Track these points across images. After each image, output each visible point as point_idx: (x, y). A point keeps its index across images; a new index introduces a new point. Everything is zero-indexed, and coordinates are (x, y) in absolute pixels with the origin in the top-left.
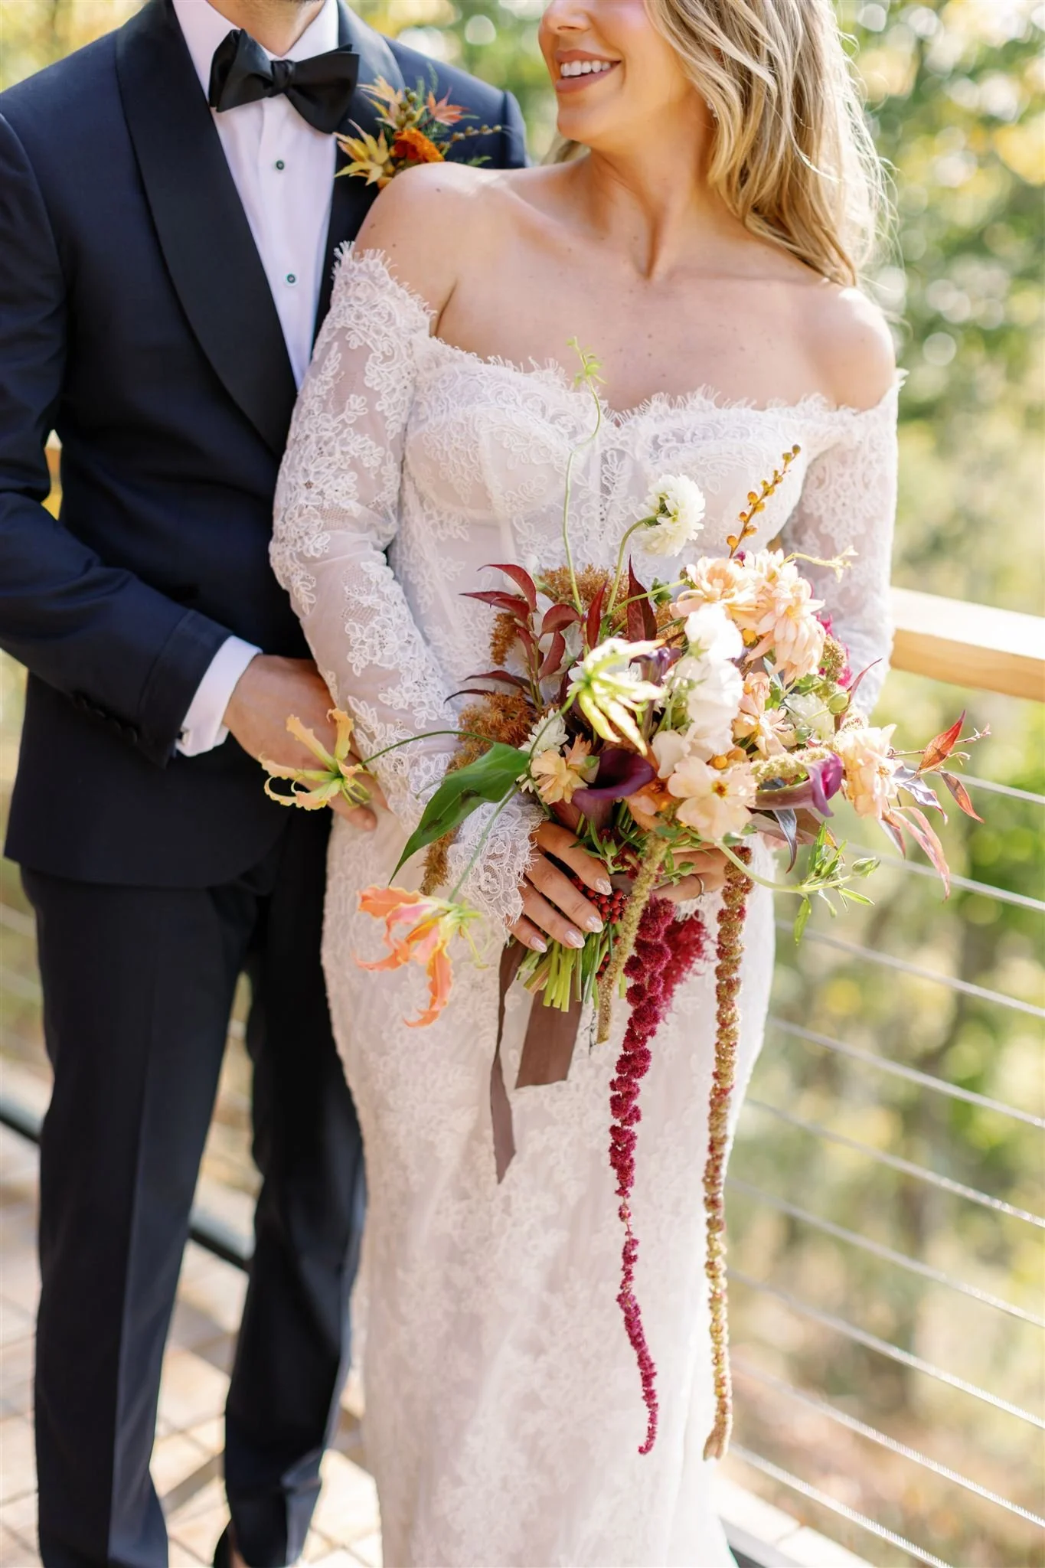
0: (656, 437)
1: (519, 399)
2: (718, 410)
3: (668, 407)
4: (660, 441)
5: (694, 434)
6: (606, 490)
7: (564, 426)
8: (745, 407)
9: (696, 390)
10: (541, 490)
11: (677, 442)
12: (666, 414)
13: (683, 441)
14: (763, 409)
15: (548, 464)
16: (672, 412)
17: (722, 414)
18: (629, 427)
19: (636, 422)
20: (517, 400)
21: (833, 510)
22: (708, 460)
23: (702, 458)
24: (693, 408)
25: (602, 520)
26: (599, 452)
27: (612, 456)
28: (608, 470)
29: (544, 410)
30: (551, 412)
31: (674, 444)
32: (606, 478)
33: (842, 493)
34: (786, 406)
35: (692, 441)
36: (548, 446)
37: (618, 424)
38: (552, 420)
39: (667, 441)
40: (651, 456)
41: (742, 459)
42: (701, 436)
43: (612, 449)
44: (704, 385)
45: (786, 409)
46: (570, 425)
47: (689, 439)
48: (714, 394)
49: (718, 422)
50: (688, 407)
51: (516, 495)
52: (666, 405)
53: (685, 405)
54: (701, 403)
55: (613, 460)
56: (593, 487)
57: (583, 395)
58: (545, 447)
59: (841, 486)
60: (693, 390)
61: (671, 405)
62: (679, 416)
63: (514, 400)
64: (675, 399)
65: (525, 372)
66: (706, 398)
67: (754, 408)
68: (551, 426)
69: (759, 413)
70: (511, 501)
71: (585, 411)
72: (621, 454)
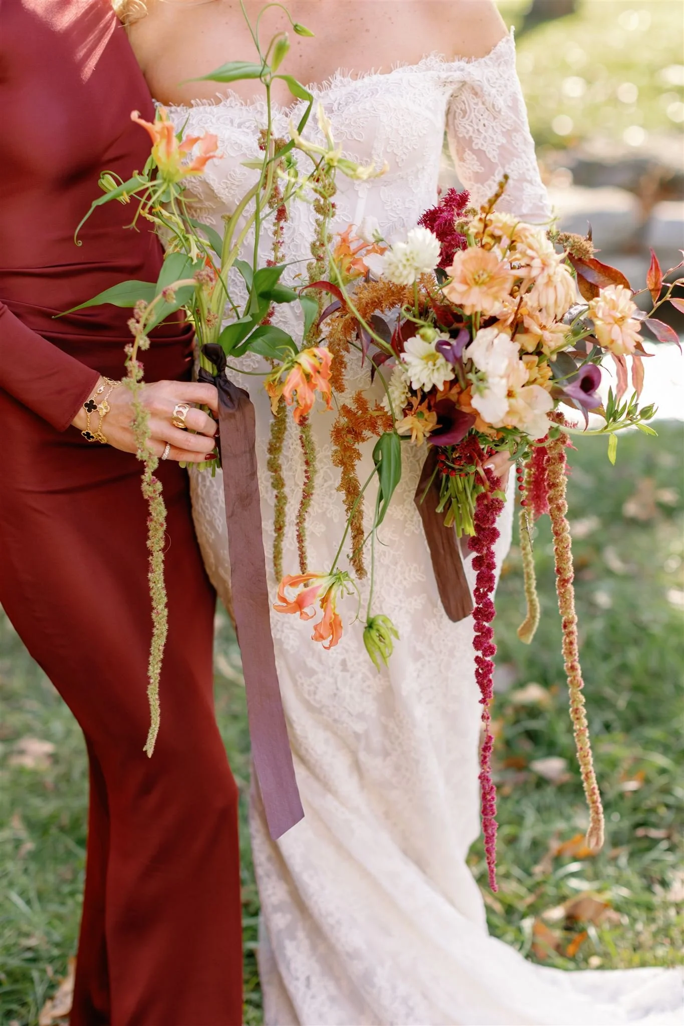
0: (314, 115)
1: (214, 120)
2: (354, 82)
3: (319, 92)
5: (340, 104)
7: (248, 128)
8: (375, 73)
9: (334, 73)
10: (245, 174)
13: (332, 111)
14: (390, 71)
15: (243, 154)
16: (322, 94)
17: (359, 83)
18: (295, 114)
20: (213, 121)
21: (478, 130)
22: (350, 119)
23: (346, 119)
24: (336, 86)
29: (232, 122)
30: (237, 121)
33: (481, 117)
34: (409, 65)
35: (339, 109)
36: (238, 142)
37: (287, 115)
41: (375, 110)
42: (344, 103)
43: (287, 133)
44: (339, 68)
45: (409, 67)
46: (253, 126)
47: (336, 108)
48: (349, 73)
49: (356, 90)
50: (333, 86)
51: (228, 182)
53: (330, 87)
54: (341, 81)
58: (237, 143)
59: (478, 112)
60: (332, 73)
61: (320, 90)
62: (328, 95)
63: (211, 121)
64: (321, 85)
65: (216, 105)
66: (343, 77)
67: (382, 73)
68: (240, 130)
69: (387, 76)
70: (227, 188)
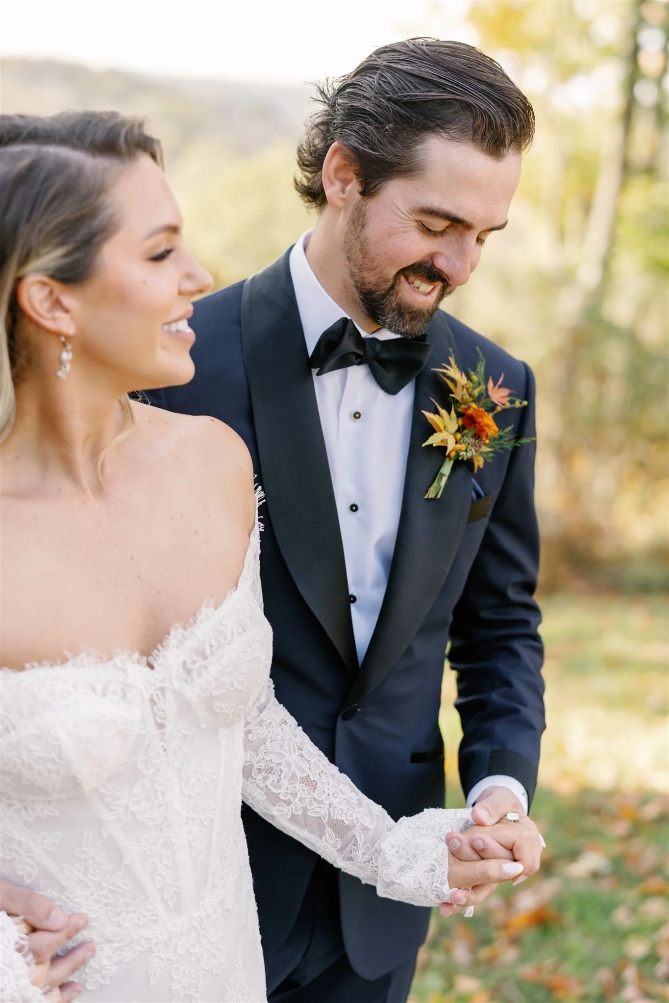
0: (184, 663)
2: (216, 612)
3: (184, 631)
4: (189, 665)
5: (212, 647)
6: (161, 726)
11: (203, 660)
12: (184, 637)
13: (206, 657)
16: (187, 634)
17: (220, 613)
18: (161, 664)
19: (164, 657)
22: (232, 667)
23: (228, 668)
24: (202, 621)
25: (165, 750)
26: (147, 697)
27: (157, 695)
28: (159, 710)
29: (93, 689)
30: (100, 687)
31: (200, 663)
32: (160, 717)
35: (213, 654)
37: (152, 666)
38: (104, 695)
39: (194, 662)
40: (186, 681)
43: (155, 690)
47: (210, 652)
49: (221, 624)
50: (199, 622)
52: (181, 630)
53: (195, 623)
54: (206, 614)
55: (159, 699)
56: (152, 729)
57: (117, 660)
61: (185, 629)
64: (186, 621)
66: (208, 607)
71: (124, 671)
72: (162, 690)
